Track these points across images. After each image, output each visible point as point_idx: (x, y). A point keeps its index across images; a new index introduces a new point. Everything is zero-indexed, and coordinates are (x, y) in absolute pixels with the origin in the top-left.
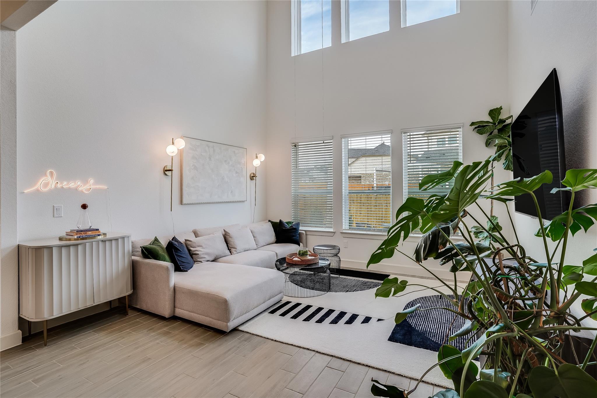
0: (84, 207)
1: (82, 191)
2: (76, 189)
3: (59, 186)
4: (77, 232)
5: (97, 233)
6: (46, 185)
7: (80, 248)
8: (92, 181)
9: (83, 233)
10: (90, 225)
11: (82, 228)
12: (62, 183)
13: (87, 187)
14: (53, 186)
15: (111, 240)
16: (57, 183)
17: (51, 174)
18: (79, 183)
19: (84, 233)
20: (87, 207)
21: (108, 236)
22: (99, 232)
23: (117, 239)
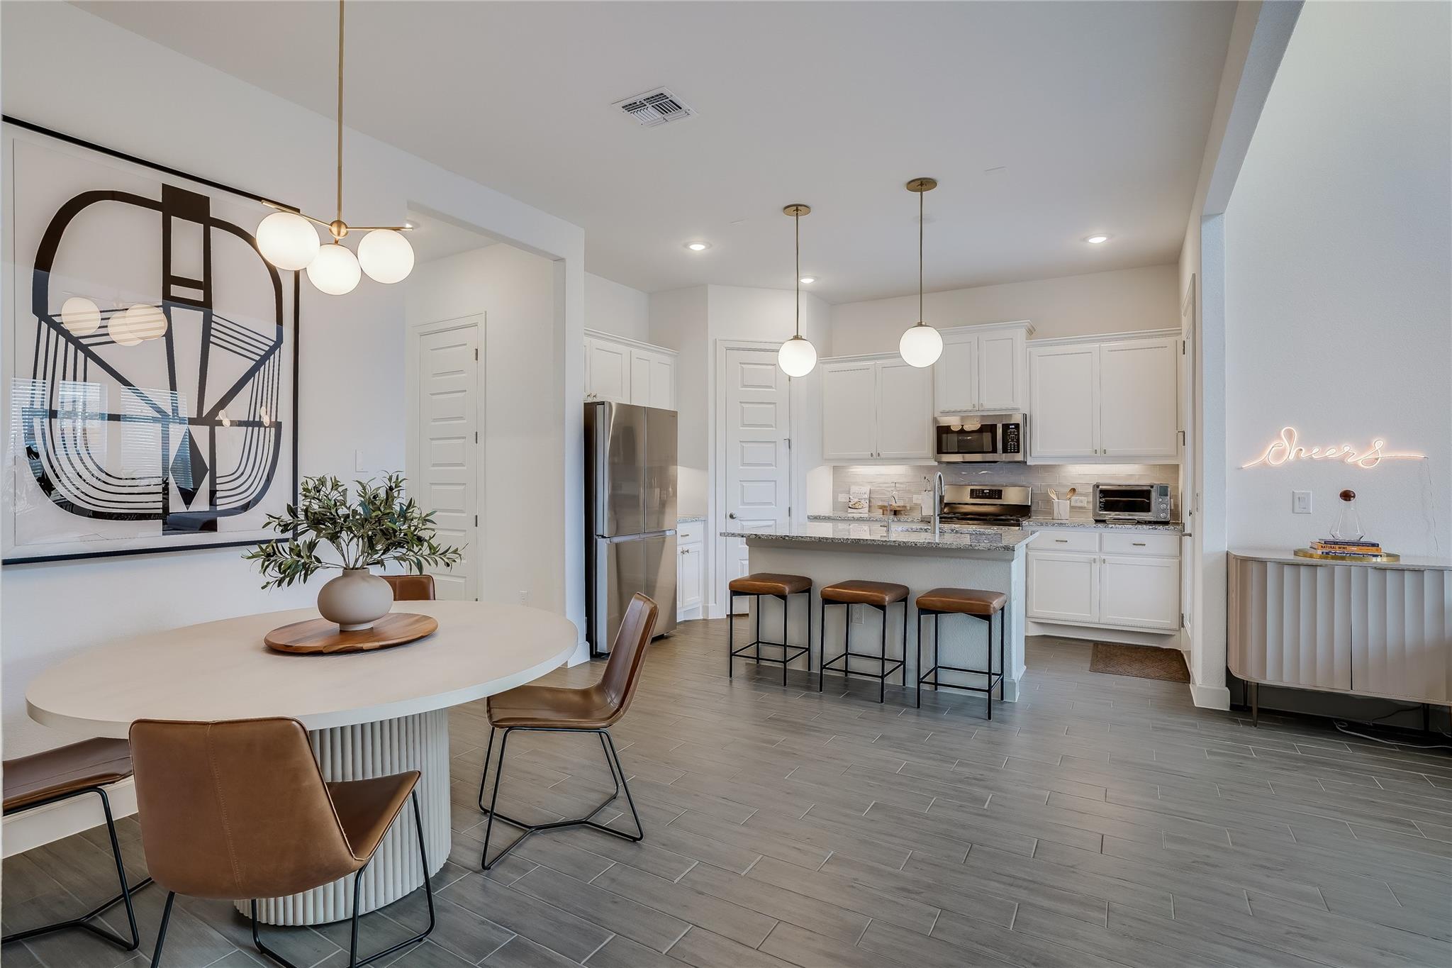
0: (1347, 496)
1: (1355, 465)
2: (1342, 461)
3: (1303, 455)
4: (1325, 543)
5: (1373, 551)
6: (1280, 454)
7: (1320, 572)
8: (1379, 444)
9: (1337, 546)
10: (1359, 533)
11: (1340, 537)
12: (1309, 450)
13: (1368, 455)
14: (1292, 457)
15: (1402, 570)
16: (1301, 450)
17: (1290, 435)
18: (1347, 449)
19: (1340, 548)
20: (1354, 497)
21: (1403, 562)
22: (1377, 550)
23: (1418, 571)
